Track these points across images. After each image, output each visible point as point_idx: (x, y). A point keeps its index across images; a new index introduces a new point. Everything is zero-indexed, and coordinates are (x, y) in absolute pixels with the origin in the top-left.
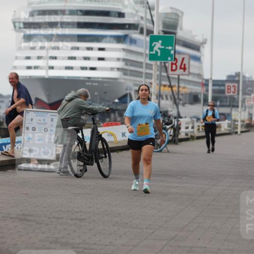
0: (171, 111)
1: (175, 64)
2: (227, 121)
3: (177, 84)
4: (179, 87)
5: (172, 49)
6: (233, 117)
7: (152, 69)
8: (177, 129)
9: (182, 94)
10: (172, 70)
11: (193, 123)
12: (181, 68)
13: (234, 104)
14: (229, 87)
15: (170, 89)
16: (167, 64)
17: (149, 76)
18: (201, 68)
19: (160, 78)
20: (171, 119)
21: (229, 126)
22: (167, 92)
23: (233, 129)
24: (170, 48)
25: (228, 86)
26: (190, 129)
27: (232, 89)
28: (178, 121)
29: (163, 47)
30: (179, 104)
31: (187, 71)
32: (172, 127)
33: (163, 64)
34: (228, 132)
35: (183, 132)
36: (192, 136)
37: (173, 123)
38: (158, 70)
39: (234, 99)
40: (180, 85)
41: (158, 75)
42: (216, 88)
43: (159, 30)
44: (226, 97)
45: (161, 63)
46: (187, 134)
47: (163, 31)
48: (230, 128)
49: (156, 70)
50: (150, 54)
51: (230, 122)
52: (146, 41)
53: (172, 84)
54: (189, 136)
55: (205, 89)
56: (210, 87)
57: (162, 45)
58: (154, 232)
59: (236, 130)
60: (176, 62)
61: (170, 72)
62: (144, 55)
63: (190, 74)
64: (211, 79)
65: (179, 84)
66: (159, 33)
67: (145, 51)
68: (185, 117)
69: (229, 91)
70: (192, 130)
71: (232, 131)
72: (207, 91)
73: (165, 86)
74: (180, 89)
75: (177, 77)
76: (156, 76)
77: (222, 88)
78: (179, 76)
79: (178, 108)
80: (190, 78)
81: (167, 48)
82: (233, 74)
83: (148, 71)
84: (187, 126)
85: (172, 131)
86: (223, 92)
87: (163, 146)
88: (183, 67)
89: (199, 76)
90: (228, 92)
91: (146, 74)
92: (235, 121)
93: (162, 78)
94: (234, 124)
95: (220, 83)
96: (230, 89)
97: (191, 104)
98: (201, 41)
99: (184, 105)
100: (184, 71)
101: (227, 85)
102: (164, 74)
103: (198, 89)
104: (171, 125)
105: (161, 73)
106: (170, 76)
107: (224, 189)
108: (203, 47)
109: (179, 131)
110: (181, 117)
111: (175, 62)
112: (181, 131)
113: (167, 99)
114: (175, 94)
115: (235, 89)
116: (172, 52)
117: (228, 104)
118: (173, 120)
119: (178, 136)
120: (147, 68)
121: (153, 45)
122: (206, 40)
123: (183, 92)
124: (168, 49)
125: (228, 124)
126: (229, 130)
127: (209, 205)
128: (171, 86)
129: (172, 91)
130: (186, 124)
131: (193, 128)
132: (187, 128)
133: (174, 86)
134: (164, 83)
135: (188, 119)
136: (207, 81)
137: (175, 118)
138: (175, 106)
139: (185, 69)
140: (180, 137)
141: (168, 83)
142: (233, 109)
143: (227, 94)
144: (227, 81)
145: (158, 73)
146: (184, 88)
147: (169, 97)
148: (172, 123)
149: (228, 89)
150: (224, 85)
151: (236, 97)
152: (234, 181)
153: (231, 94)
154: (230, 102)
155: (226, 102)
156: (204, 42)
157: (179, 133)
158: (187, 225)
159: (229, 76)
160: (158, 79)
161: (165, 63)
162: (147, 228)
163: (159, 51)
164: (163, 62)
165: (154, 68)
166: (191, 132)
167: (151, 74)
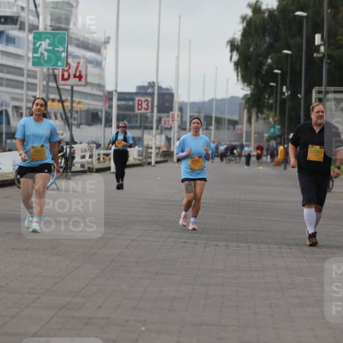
0: (62, 135)
1: (68, 71)
2: (137, 148)
3: (69, 98)
4: (72, 102)
5: (64, 51)
6: (146, 143)
7: (36, 78)
8: (70, 159)
9: (77, 112)
10: (63, 79)
11: (91, 151)
12: (75, 76)
13: (146, 125)
14: (140, 102)
15: (60, 105)
16: (56, 72)
17: (32, 87)
18: (102, 76)
19: (47, 89)
20: (62, 145)
21: (140, 154)
22: (56, 108)
23: (145, 158)
24: (61, 49)
25: (139, 100)
26: (87, 158)
27: (144, 105)
28: (71, 148)
29: (51, 48)
30: (72, 124)
31: (83, 80)
32: (63, 156)
33: (51, 71)
34: (138, 162)
35: (78, 163)
36: (89, 168)
37: (65, 151)
38: (44, 80)
39: (146, 117)
40: (74, 99)
41: (44, 86)
42: (122, 103)
43: (45, 25)
44: (136, 116)
45: (49, 69)
46: (82, 166)
47: (51, 26)
48: (141, 158)
49: (42, 79)
50: (33, 57)
51: (141, 149)
52: (28, 40)
53: (64, 98)
54: (86, 169)
55: (107, 105)
56: (115, 103)
57: (49, 45)
58: (38, 298)
59: (149, 160)
60: (69, 68)
61: (61, 82)
62: (26, 58)
63: (87, 84)
64: (116, 91)
65: (72, 97)
66: (46, 30)
67: (27, 54)
68: (81, 143)
69: (140, 107)
70: (90, 160)
71: (144, 161)
72: (111, 107)
73: (53, 100)
74: (74, 105)
75: (70, 88)
76: (41, 87)
77: (131, 103)
78: (72, 87)
79: (71, 131)
80: (88, 90)
81: (56, 49)
82: (146, 84)
83: (30, 80)
84: (83, 154)
85: (63, 161)
86: (132, 108)
87: (51, 181)
88: (78, 74)
89: (100, 86)
90: (139, 109)
91: (28, 84)
92: (148, 148)
93: (50, 90)
94: (147, 152)
95: (128, 96)
96: (141, 105)
97: (89, 124)
98: (103, 40)
99: (78, 126)
100: (80, 80)
101: (137, 99)
102: (53, 84)
103: (98, 105)
104: (62, 153)
105: (48, 82)
106: (60, 87)
107: (133, 240)
108: (105, 48)
109: (72, 161)
110: (75, 143)
111: (67, 68)
112: (75, 161)
113: (56, 118)
114: (67, 111)
115: (147, 105)
116: (64, 55)
117: (138, 124)
118: (65, 147)
119: (71, 168)
120: (29, 76)
121: (38, 45)
122: (109, 38)
123: (78, 109)
124: (58, 51)
125: (139, 151)
126: (140, 160)
127: (113, 261)
128: (61, 101)
129: (63, 106)
130: (82, 152)
131: (91, 157)
132: (83, 157)
133: (67, 100)
134: (52, 96)
135: (84, 146)
136: (111, 93)
137: (67, 144)
138: (67, 128)
139: (80, 77)
140: (74, 169)
141: (57, 97)
142: (146, 131)
143: (137, 111)
144: (136, 94)
145: (45, 83)
146: (79, 103)
147: (59, 115)
148: (62, 151)
149: (139, 105)
150: (133, 100)
151: (149, 115)
152: (146, 228)
153: (143, 111)
154: (141, 122)
155: (137, 121)
156: (107, 42)
157: (72, 165)
158: (83, 289)
159: (140, 88)
160: (44, 91)
161: (53, 69)
162: (29, 293)
163: (46, 54)
164: (51, 68)
165: (38, 76)
166: (88, 163)
167: (36, 85)
